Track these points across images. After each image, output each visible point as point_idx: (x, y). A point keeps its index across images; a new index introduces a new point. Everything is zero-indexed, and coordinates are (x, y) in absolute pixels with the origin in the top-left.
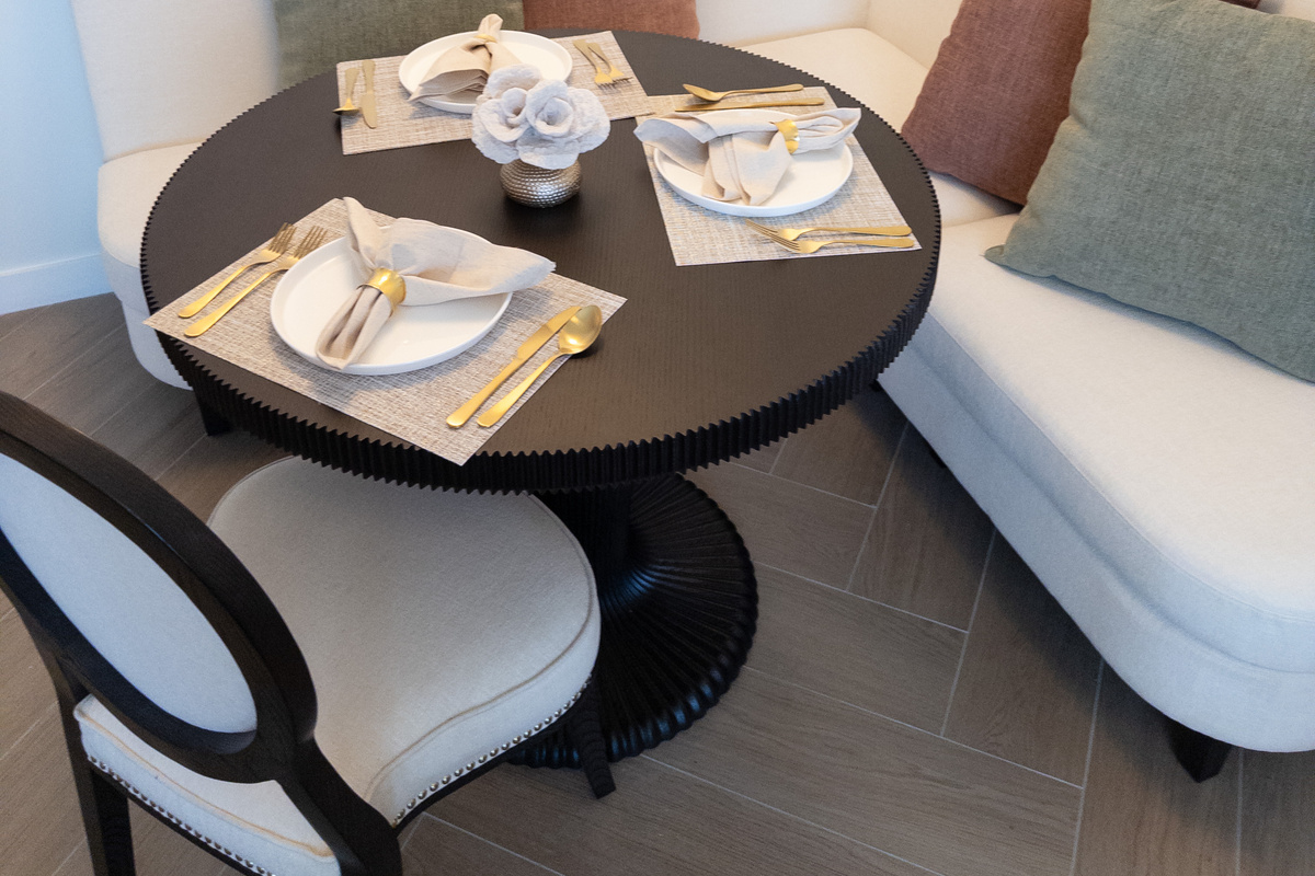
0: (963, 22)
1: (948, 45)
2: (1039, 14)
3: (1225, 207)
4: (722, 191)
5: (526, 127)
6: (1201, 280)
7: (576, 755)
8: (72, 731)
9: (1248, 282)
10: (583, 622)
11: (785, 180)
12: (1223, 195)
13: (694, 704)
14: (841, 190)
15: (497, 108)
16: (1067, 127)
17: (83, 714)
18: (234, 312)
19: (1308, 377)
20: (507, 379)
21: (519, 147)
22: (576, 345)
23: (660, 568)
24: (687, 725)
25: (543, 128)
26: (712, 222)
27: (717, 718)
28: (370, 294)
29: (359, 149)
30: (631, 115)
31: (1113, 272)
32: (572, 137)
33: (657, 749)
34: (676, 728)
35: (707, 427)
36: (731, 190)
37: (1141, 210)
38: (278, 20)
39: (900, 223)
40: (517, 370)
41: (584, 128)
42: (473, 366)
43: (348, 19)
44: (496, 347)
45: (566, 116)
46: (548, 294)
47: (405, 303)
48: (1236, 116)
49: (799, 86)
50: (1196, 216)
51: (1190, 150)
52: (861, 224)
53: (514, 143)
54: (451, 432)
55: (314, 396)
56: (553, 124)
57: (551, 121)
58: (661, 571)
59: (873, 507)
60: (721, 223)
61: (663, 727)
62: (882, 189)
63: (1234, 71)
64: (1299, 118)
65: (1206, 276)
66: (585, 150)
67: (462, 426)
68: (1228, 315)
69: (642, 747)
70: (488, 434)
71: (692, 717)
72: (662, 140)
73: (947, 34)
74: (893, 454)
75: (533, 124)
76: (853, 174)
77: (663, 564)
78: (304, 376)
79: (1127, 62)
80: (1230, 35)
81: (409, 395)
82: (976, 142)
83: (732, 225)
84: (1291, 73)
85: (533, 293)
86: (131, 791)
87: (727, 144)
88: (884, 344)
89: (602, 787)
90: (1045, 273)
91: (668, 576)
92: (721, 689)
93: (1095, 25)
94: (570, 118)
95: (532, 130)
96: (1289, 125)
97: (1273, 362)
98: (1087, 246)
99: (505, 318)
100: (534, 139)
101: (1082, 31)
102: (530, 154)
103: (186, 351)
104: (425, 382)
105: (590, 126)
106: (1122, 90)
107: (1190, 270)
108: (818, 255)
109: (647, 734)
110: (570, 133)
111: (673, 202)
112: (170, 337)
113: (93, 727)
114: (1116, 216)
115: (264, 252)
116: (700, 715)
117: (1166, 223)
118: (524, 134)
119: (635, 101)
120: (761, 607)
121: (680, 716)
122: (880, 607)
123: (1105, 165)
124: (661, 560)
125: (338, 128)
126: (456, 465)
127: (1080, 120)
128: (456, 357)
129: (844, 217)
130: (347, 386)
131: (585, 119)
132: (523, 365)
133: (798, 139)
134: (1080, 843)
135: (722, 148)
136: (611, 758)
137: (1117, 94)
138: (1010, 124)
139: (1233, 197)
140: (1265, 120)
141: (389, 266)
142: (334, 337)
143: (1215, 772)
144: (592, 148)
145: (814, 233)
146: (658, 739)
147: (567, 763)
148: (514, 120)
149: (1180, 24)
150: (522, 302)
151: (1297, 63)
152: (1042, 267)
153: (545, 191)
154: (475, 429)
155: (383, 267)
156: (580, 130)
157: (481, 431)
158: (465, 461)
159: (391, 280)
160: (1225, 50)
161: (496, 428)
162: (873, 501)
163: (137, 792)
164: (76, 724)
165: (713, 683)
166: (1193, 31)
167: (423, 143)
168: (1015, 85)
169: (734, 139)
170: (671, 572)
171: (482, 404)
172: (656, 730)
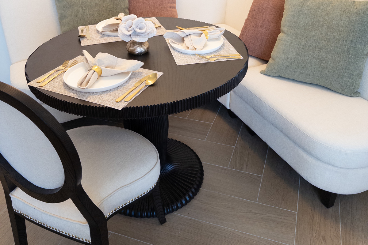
0: (251, 13)
1: (247, 20)
2: (271, 8)
3: (324, 50)
4: (188, 48)
5: (133, 31)
6: (319, 71)
7: (155, 213)
8: (9, 201)
9: (332, 70)
10: (156, 163)
11: (205, 46)
12: (323, 47)
13: (188, 198)
14: (221, 47)
15: (125, 26)
16: (281, 35)
17: (12, 195)
18: (53, 81)
19: (349, 95)
20: (132, 91)
21: (131, 36)
22: (151, 82)
23: (175, 164)
24: (186, 204)
25: (138, 30)
26: (186, 56)
27: (194, 202)
28: (92, 72)
29: (86, 45)
30: (162, 34)
31: (295, 72)
32: (146, 33)
33: (178, 211)
34: (183, 205)
35: (188, 98)
36: (191, 47)
37: (302, 53)
38: (60, 22)
39: (238, 54)
40: (134, 89)
41: (149, 31)
42: (122, 89)
43: (80, 20)
44: (128, 85)
45: (144, 28)
46: (142, 73)
47: (101, 76)
48: (325, 25)
49: (208, 26)
50: (316, 53)
51: (314, 36)
52: (227, 54)
53: (130, 35)
54: (117, 103)
55: (77, 98)
56: (141, 30)
57: (140, 29)
58: (176, 164)
59: (234, 146)
60: (189, 56)
61: (179, 205)
62: (232, 47)
63: (324, 14)
64: (342, 24)
65: (320, 70)
66: (150, 37)
67: (120, 102)
68: (327, 80)
69: (173, 210)
70: (128, 103)
71: (187, 202)
72: (171, 38)
73: (247, 17)
74: (238, 134)
75: (135, 30)
76: (223, 44)
77: (176, 163)
78: (74, 93)
79: (295, 15)
80: (322, 5)
81: (105, 96)
82: (256, 44)
83: (192, 56)
84: (339, 12)
85: (137, 73)
86: (27, 217)
87: (189, 37)
88: (235, 79)
89: (163, 221)
90: (276, 75)
91: (178, 166)
92: (195, 194)
93: (286, 7)
94: (146, 28)
95: (135, 31)
96: (339, 26)
97: (340, 92)
98: (288, 65)
99: (130, 78)
100: (136, 34)
101: (283, 9)
102: (135, 38)
103: (39, 90)
104: (109, 93)
105: (151, 30)
106: (294, 22)
107: (316, 68)
108: (216, 61)
109: (174, 207)
110: (146, 32)
111: (175, 52)
112: (34, 87)
113: (15, 197)
114: (294, 56)
115: (60, 67)
116: (189, 201)
117: (308, 57)
118: (133, 32)
119: (163, 31)
120: (204, 173)
121: (184, 202)
122: (237, 171)
123: (291, 43)
124: (176, 162)
125: (80, 41)
126: (119, 110)
127: (284, 32)
128: (117, 87)
129: (222, 53)
130: (87, 95)
131: (150, 28)
132: (136, 88)
133: (208, 36)
134: (297, 226)
135: (188, 38)
136: (165, 214)
137: (293, 24)
138: (265, 38)
139: (326, 47)
140: (333, 25)
141: (96, 65)
142: (82, 83)
143: (332, 205)
144: (152, 37)
145: (214, 56)
146: (178, 208)
147: (153, 216)
148: (130, 29)
149: (309, 3)
150: (134, 75)
151: (340, 10)
152: (276, 73)
153: (139, 50)
154: (124, 102)
155: (95, 65)
156: (148, 31)
157: (125, 102)
158: (121, 109)
159: (98, 68)
160: (321, 9)
161: (129, 102)
162: (234, 145)
163: (29, 217)
164: (10, 198)
165: (192, 193)
166: (312, 5)
167: (104, 43)
168: (266, 27)
169: (191, 35)
170: (179, 165)
171: (125, 97)
172: (177, 206)
